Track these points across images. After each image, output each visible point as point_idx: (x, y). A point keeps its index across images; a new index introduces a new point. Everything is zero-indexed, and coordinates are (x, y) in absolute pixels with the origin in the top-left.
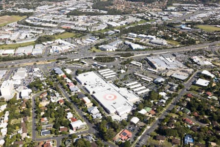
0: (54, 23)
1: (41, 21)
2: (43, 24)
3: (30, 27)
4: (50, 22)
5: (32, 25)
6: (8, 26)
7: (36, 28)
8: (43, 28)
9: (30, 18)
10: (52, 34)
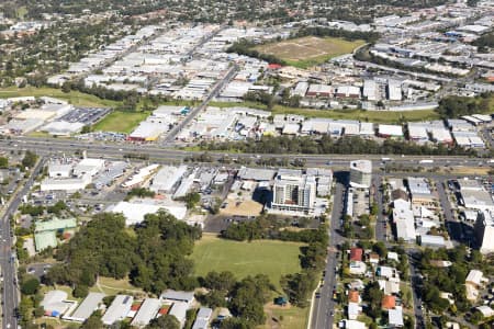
0: (454, 64)
1: (415, 57)
2: (428, 66)
3: (396, 71)
4: (441, 61)
5: (397, 65)
6: (337, 64)
7: (416, 74)
8: (434, 77)
9: (377, 46)
10: (472, 95)
